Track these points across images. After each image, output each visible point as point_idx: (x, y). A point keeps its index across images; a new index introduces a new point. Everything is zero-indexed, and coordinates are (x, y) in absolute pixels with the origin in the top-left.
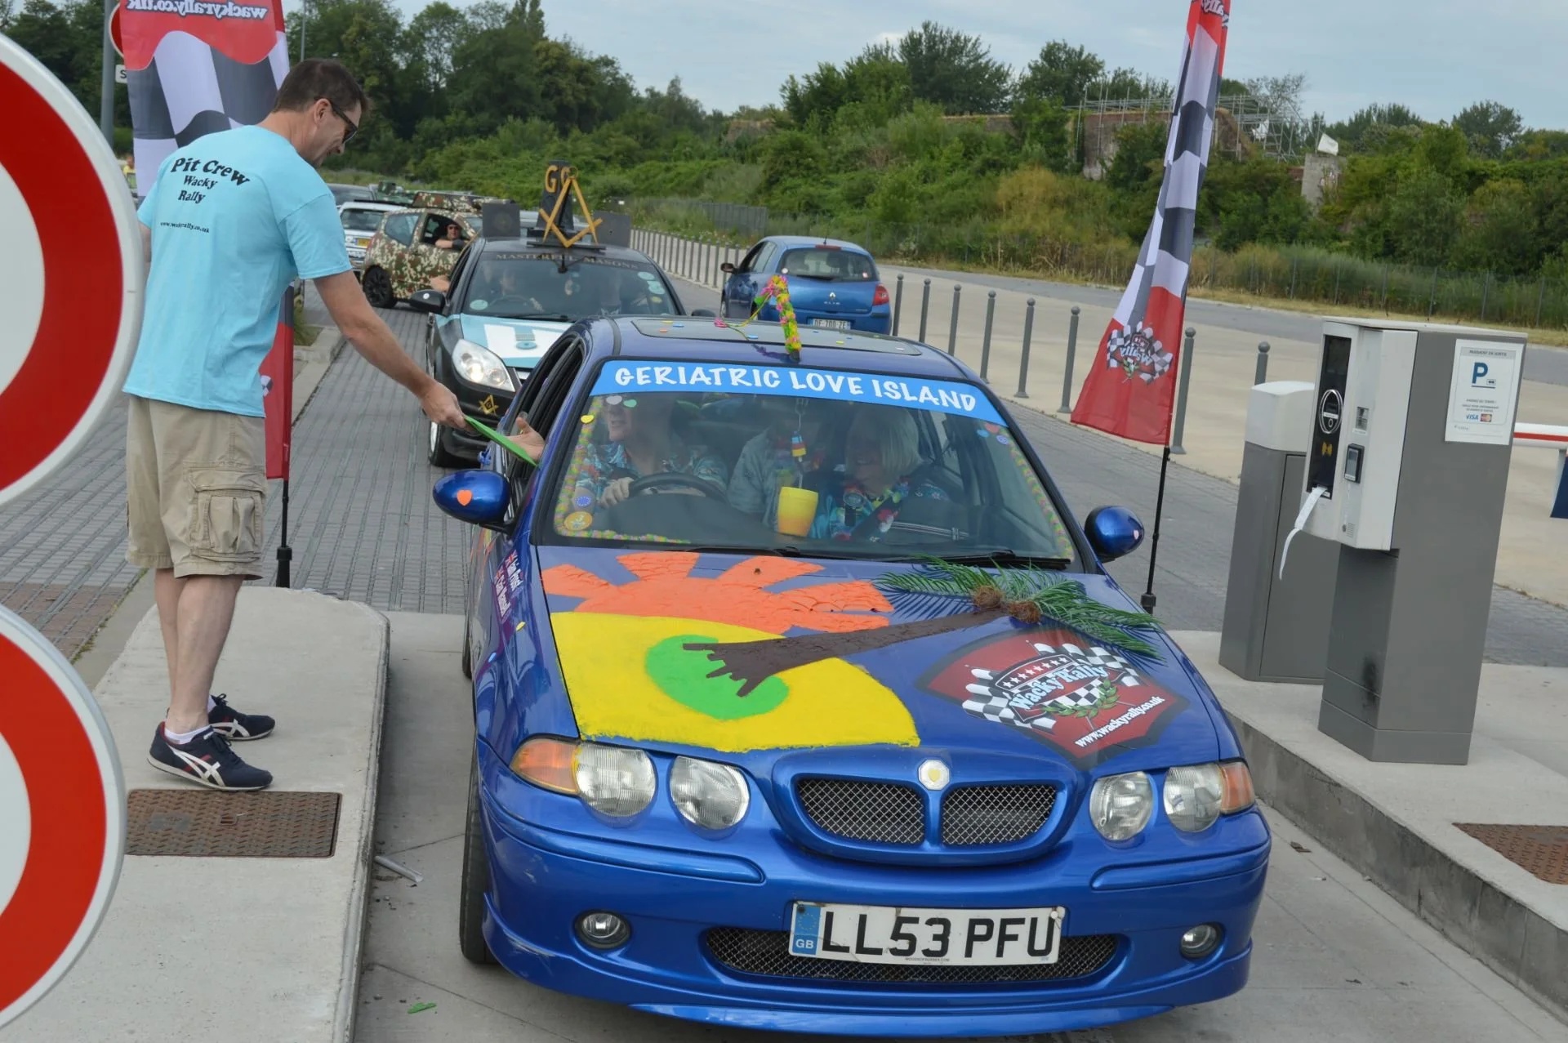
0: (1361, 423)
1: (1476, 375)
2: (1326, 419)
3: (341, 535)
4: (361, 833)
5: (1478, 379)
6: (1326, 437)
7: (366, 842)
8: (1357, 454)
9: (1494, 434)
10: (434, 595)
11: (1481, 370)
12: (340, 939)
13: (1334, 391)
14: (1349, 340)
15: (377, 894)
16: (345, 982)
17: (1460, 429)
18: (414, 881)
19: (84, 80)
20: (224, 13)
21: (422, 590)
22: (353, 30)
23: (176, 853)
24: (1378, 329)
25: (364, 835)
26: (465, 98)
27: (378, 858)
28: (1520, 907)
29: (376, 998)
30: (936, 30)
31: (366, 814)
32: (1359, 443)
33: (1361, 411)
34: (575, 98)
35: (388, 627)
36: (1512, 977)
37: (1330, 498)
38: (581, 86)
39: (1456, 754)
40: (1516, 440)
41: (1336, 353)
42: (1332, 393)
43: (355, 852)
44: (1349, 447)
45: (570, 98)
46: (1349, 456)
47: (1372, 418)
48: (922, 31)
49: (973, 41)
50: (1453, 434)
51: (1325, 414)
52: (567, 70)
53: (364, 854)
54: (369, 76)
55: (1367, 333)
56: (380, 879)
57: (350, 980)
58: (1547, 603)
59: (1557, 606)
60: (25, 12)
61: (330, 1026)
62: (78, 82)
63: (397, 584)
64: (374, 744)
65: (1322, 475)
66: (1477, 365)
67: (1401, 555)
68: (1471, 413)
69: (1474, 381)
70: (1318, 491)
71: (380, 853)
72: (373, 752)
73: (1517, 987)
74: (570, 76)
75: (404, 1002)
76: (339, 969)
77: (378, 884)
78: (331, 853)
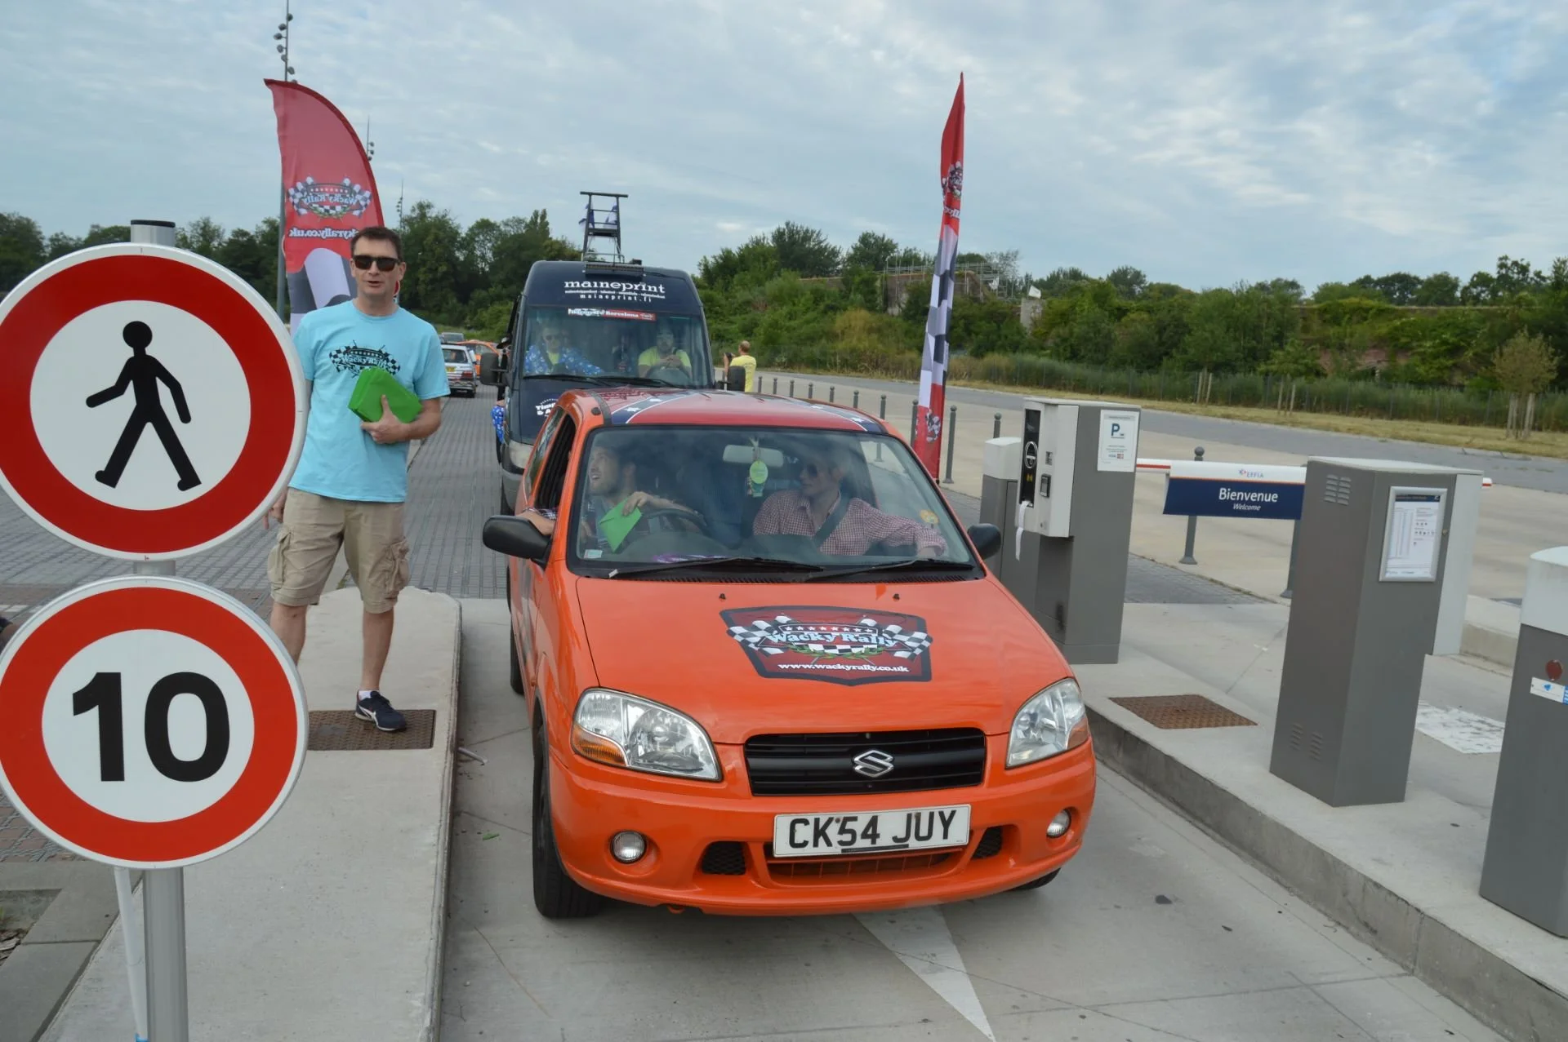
0: (1048, 461)
1: (1113, 431)
2: (1029, 460)
3: (429, 553)
4: (448, 733)
5: (1115, 433)
6: (1028, 471)
7: (452, 739)
8: (1047, 480)
9: (1125, 466)
10: (489, 587)
11: (1116, 428)
12: (439, 796)
13: (1032, 443)
14: (1038, 413)
15: (460, 770)
16: (443, 822)
17: (1105, 463)
18: (481, 761)
20: (350, 236)
21: (481, 585)
22: (430, 238)
23: (338, 749)
24: (1056, 405)
25: (451, 733)
26: (501, 277)
27: (460, 749)
28: (1145, 744)
29: (463, 832)
30: (793, 226)
31: (452, 722)
32: (1048, 473)
33: (1048, 454)
35: (461, 609)
36: (1141, 784)
37: (1033, 507)
39: (1111, 657)
40: (1138, 468)
41: (1032, 417)
42: (1031, 445)
43: (446, 744)
44: (1043, 476)
46: (1042, 481)
47: (1055, 458)
48: (785, 227)
49: (817, 232)
50: (1101, 467)
51: (1028, 457)
52: (564, 257)
53: (451, 746)
54: (441, 265)
55: (1049, 407)
56: (462, 761)
57: (446, 820)
58: (1167, 565)
59: (1172, 567)
60: (232, 237)
61: (435, 847)
63: (465, 582)
64: (455, 679)
65: (1027, 493)
66: (1114, 425)
67: (1075, 539)
68: (1111, 453)
69: (1112, 434)
70: (1025, 503)
71: (462, 746)
72: (454, 685)
73: (1144, 790)
75: (479, 833)
76: (439, 813)
77: (461, 764)
78: (431, 746)
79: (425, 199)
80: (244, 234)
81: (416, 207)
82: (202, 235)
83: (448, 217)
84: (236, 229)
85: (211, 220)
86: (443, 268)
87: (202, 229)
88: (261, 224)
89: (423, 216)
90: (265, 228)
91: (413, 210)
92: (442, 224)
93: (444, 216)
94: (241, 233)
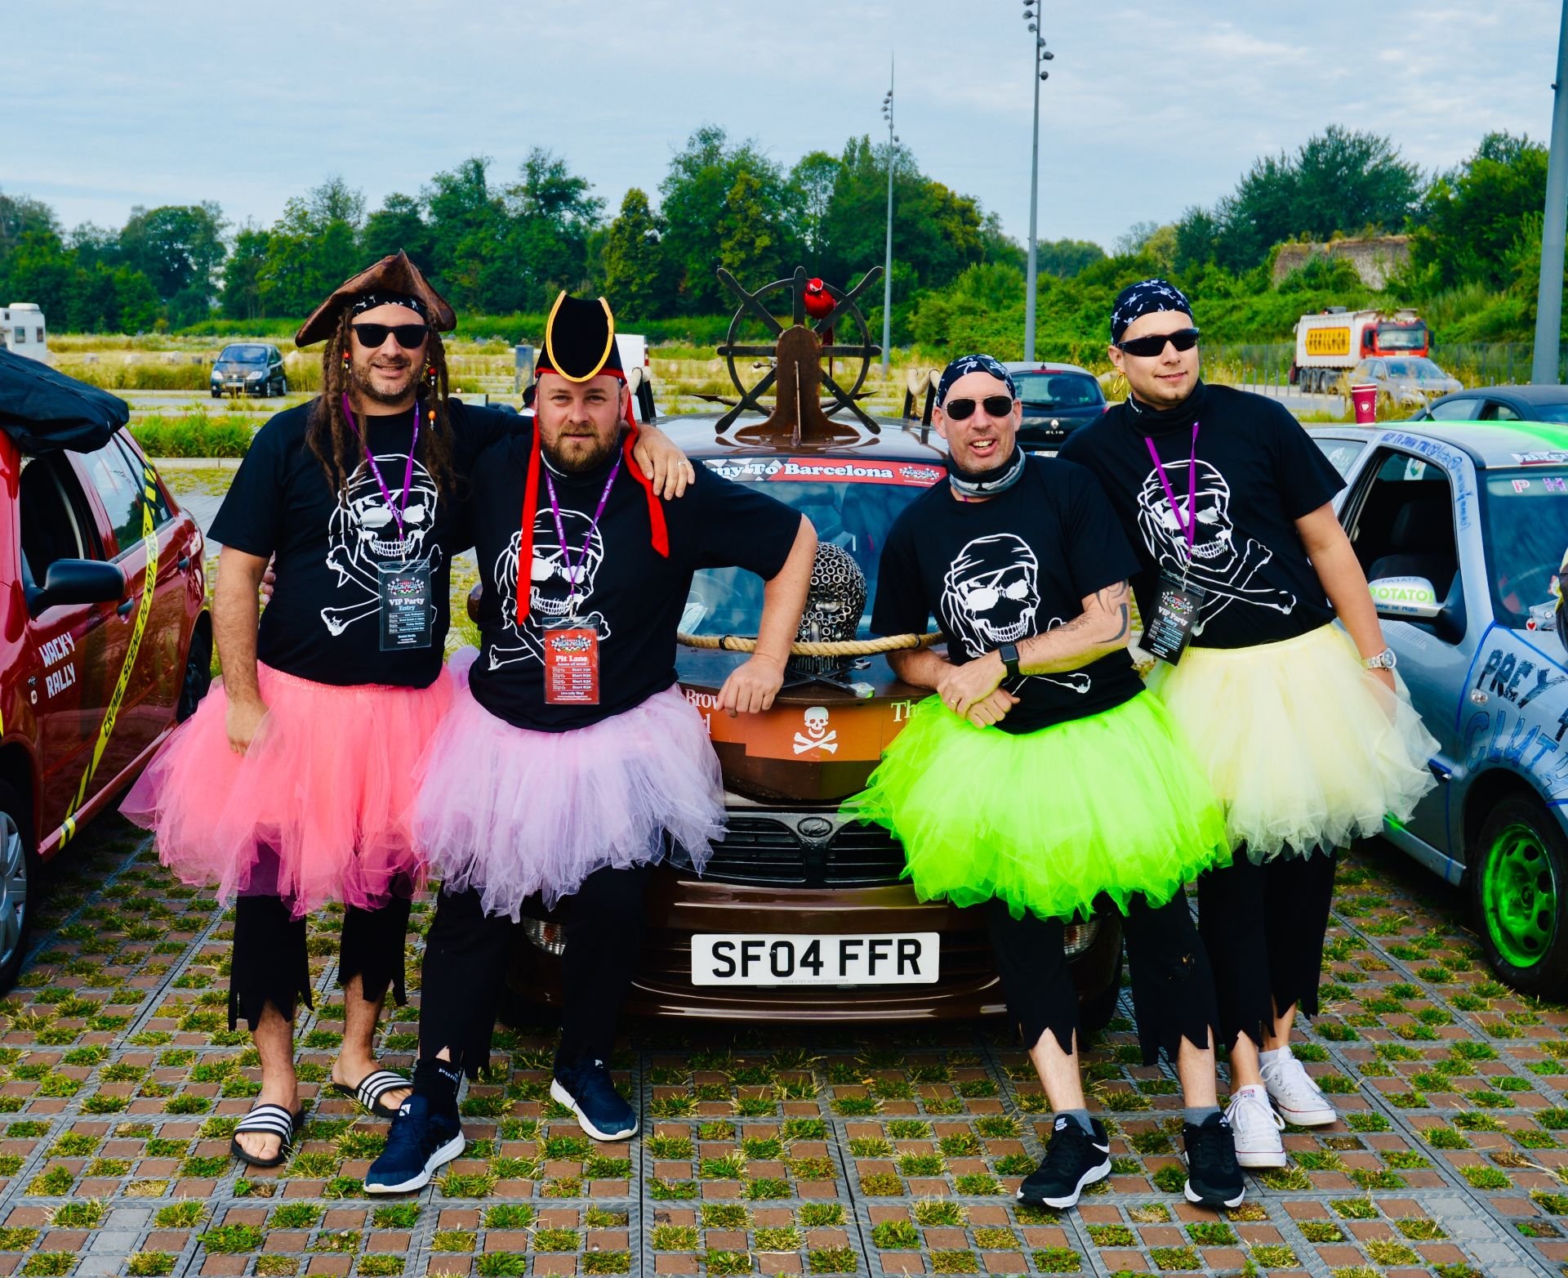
19: (446, 273)
26: (867, 251)
30: (1341, 133)
34: (966, 241)
38: (968, 228)
45: (961, 242)
48: (1326, 136)
49: (1381, 142)
52: (954, 210)
54: (760, 236)
60: (385, 209)
62: (438, 274)
74: (957, 218)
79: (711, 123)
80: (406, 201)
81: (695, 137)
82: (333, 210)
83: (751, 153)
84: (391, 195)
85: (345, 182)
86: (764, 241)
87: (330, 198)
88: (428, 183)
89: (711, 154)
90: (436, 190)
91: (691, 144)
92: (744, 164)
93: (745, 152)
94: (397, 201)
